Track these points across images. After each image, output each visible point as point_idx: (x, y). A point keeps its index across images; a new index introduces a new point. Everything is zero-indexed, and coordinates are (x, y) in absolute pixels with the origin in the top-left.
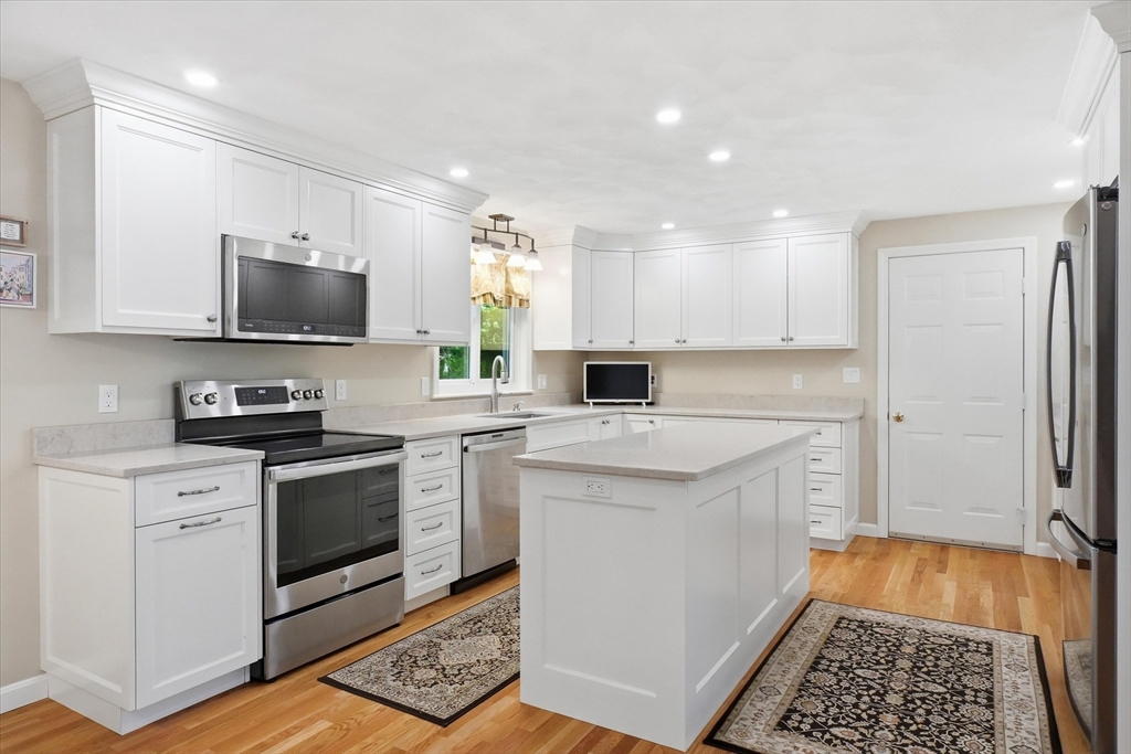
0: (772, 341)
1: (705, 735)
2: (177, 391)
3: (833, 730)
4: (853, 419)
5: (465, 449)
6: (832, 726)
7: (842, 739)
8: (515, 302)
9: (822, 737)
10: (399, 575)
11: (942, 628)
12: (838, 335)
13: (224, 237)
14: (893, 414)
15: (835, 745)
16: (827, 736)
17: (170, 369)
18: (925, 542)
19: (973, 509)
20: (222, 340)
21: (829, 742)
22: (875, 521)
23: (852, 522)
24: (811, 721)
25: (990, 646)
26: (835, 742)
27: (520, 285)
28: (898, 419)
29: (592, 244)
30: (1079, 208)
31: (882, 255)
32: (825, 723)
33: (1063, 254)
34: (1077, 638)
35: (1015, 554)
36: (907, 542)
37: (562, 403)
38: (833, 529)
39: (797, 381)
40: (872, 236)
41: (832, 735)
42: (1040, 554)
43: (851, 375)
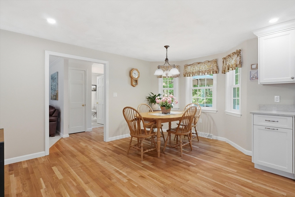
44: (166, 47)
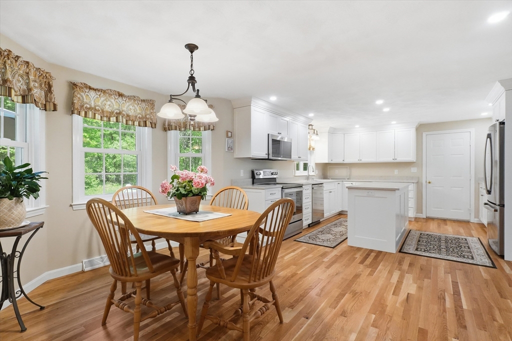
0: (389, 159)
1: (399, 251)
2: (253, 172)
4: (415, 183)
5: (313, 188)
8: (311, 149)
10: (301, 220)
11: (451, 236)
12: (411, 158)
13: (268, 134)
14: (428, 181)
17: (251, 166)
18: (438, 219)
19: (454, 209)
20: (268, 159)
22: (422, 213)
23: (415, 214)
25: (466, 240)
27: (313, 145)
28: (430, 183)
29: (333, 132)
30: (494, 126)
31: (424, 134)
33: (489, 136)
34: (492, 238)
35: (468, 222)
36: (433, 219)
37: (321, 179)
38: (412, 214)
39: (396, 172)
40: (422, 129)
42: (476, 222)
43: (414, 170)
44: (192, 48)
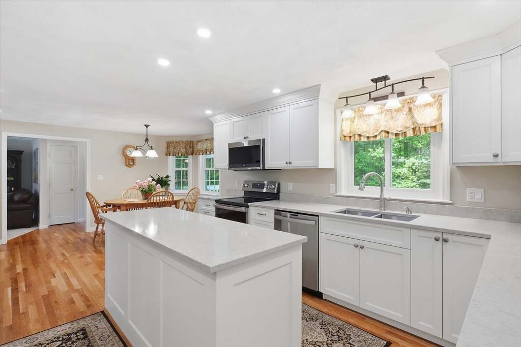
3: (60, 343)
6: (62, 344)
7: (53, 342)
9: (62, 337)
15: (55, 338)
16: (61, 339)
21: (58, 338)
24: (73, 339)
26: (56, 339)
32: (66, 343)
41: (59, 341)
